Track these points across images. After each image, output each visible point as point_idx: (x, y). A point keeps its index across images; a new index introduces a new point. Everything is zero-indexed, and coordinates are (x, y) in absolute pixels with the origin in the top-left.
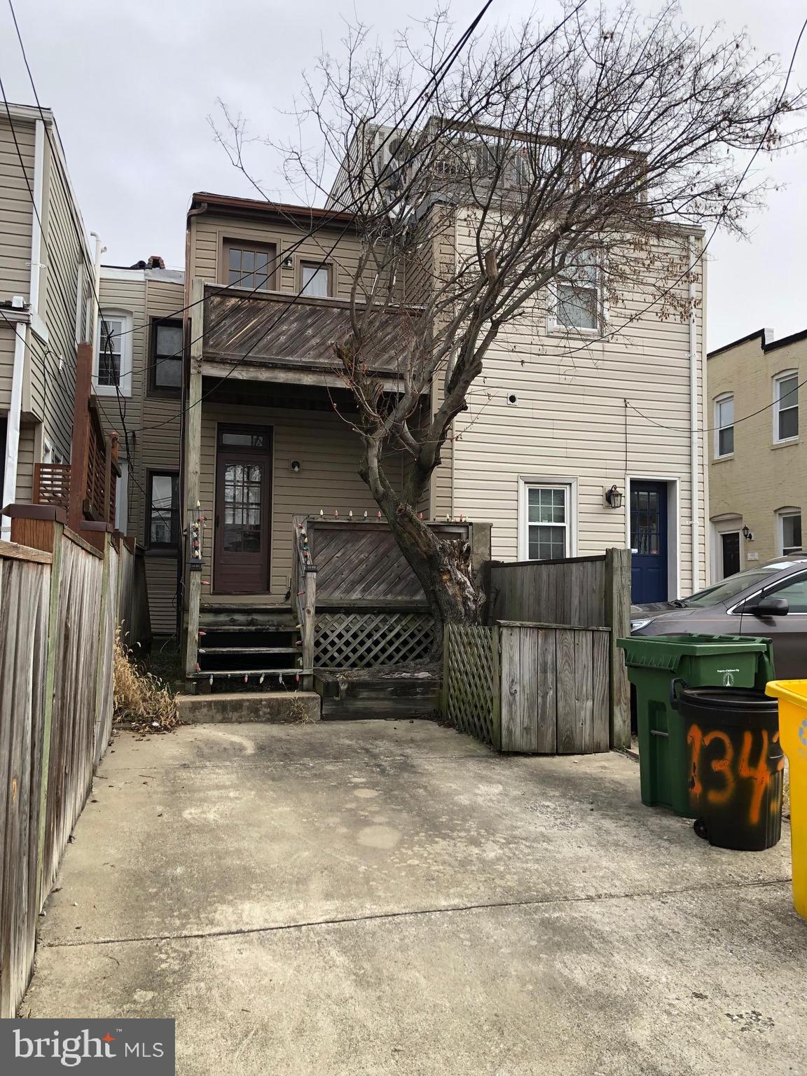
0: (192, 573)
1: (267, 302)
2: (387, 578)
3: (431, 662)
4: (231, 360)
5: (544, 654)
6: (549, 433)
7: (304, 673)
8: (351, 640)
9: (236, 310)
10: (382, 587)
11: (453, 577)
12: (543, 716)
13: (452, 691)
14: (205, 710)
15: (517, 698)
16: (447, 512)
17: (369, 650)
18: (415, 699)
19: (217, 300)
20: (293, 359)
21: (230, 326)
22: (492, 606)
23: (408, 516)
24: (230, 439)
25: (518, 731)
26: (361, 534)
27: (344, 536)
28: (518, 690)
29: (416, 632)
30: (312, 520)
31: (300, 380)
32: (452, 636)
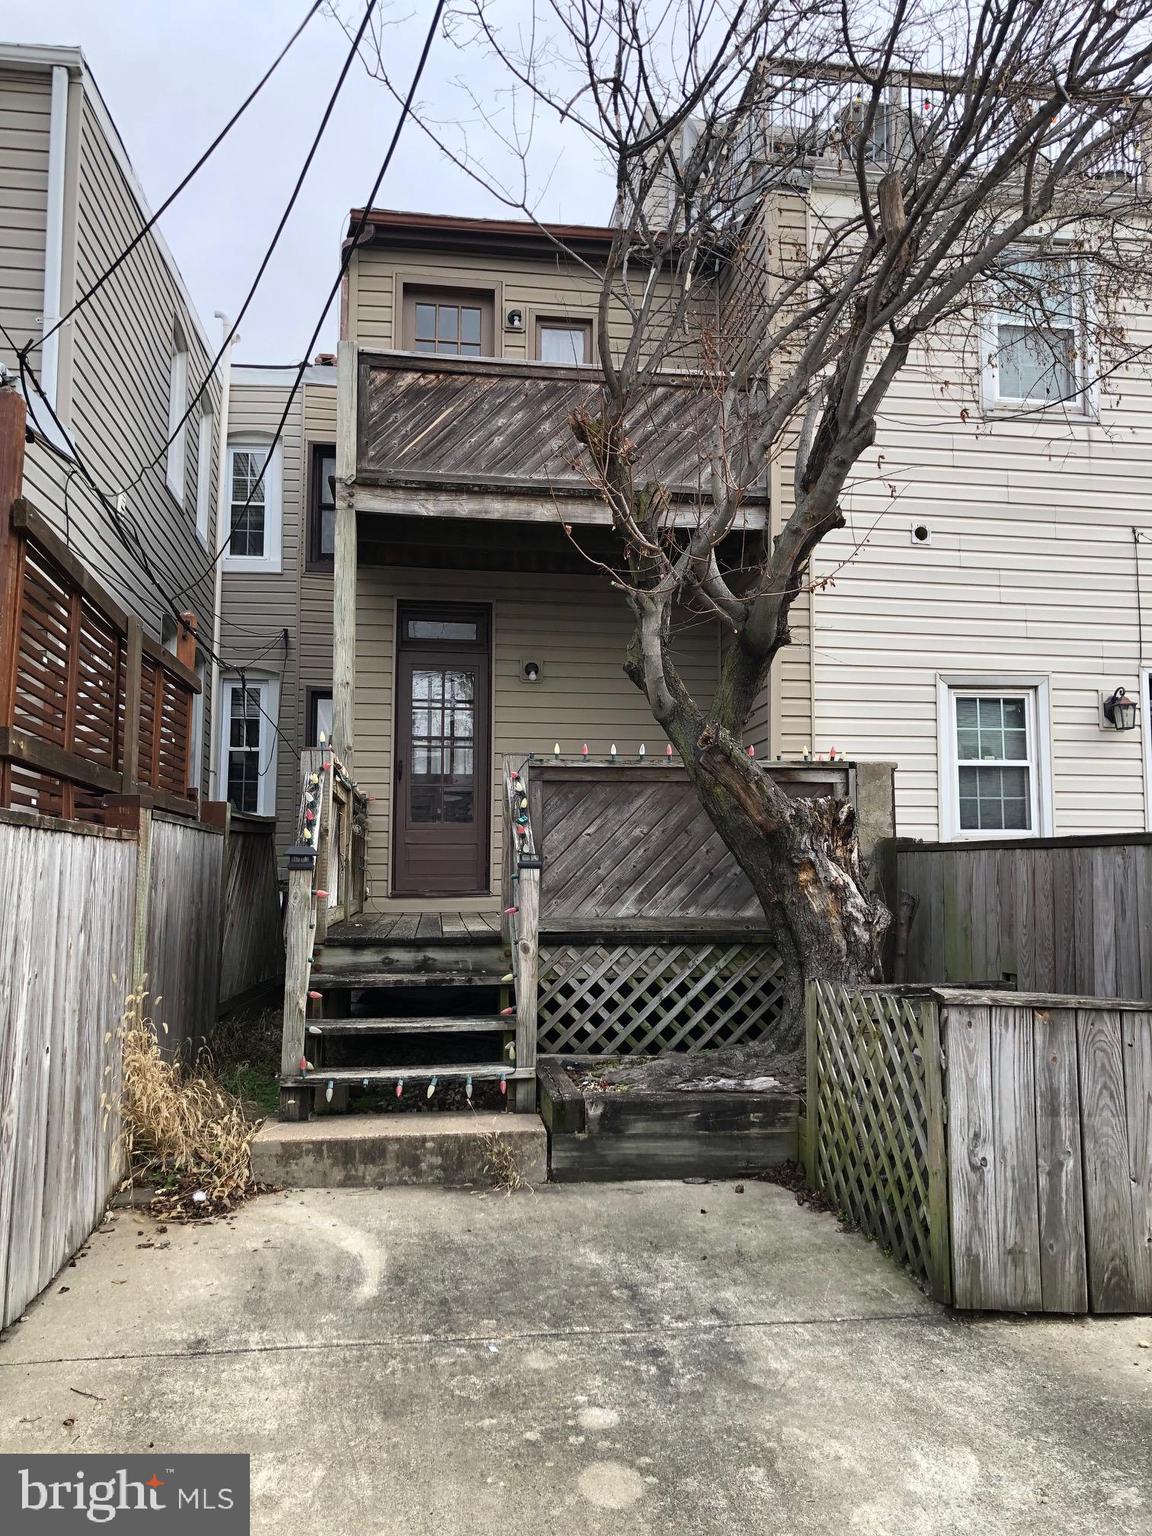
0: (292, 873)
1: (470, 378)
2: (686, 875)
3: (778, 1050)
4: (406, 482)
5: (1049, 1069)
6: (992, 594)
7: (517, 1076)
8: (617, 997)
9: (414, 393)
10: (679, 892)
11: (822, 875)
12: (1052, 1223)
13: (826, 1127)
14: (309, 1160)
15: (989, 1177)
16: (803, 743)
17: (654, 1018)
18: (747, 1137)
19: (381, 377)
20: (517, 476)
21: (405, 423)
22: (903, 935)
23: (722, 752)
24: (421, 629)
25: (992, 1257)
26: (636, 788)
27: (603, 793)
28: (990, 1158)
29: (747, 982)
30: (538, 764)
31: (529, 514)
32: (824, 1008)
